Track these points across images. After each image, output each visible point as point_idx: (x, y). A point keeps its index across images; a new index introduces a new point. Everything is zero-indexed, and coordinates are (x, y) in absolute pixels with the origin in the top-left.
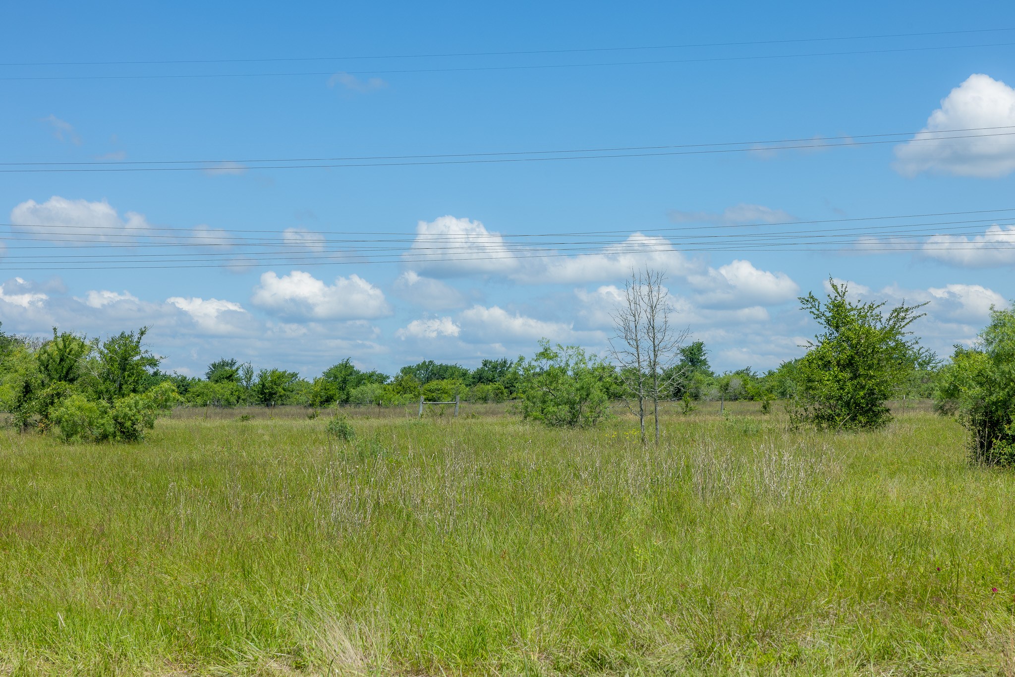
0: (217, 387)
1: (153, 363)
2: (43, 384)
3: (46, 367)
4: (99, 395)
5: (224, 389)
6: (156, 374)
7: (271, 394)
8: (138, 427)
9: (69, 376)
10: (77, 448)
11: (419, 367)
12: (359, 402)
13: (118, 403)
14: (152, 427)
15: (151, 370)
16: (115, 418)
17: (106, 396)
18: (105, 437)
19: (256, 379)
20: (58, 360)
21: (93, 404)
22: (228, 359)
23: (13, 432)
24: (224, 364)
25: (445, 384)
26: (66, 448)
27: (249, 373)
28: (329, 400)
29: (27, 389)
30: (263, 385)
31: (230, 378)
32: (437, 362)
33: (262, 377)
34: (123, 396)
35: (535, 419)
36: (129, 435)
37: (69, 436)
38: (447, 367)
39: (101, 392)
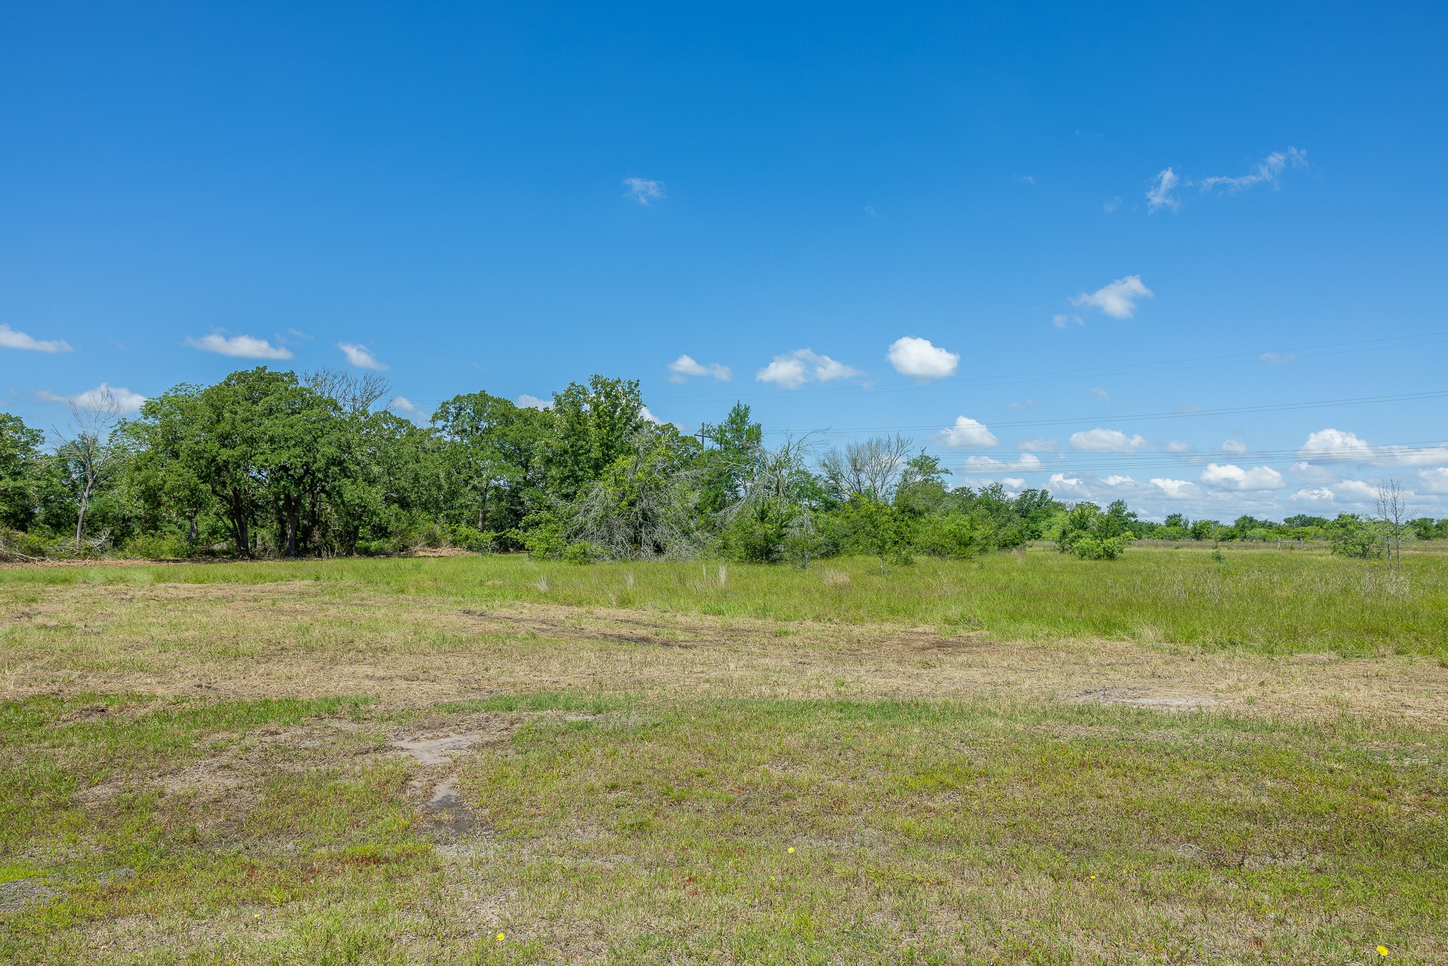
0: (1169, 529)
1: (1134, 515)
2: (1072, 530)
3: (1073, 523)
4: (1096, 537)
5: (1173, 530)
6: (1136, 522)
7: (1199, 533)
8: (1115, 553)
9: (1084, 527)
10: (1087, 562)
11: (1296, 518)
12: (1252, 539)
13: (1105, 541)
14: (1122, 553)
15: (1133, 520)
16: (1104, 548)
17: (1100, 538)
18: (1099, 557)
19: (1190, 526)
20: (1079, 519)
21: (1093, 542)
22: (1177, 513)
23: (1058, 552)
24: (1175, 516)
25: (1308, 529)
26: (1081, 562)
27: (1186, 524)
28: (1233, 537)
29: (1064, 533)
30: (1195, 529)
31: (1175, 524)
32: (1308, 515)
33: (1195, 524)
34: (1108, 538)
35: (1340, 553)
36: (1111, 556)
37: (1082, 556)
38: (1314, 518)
39: (1097, 537)
